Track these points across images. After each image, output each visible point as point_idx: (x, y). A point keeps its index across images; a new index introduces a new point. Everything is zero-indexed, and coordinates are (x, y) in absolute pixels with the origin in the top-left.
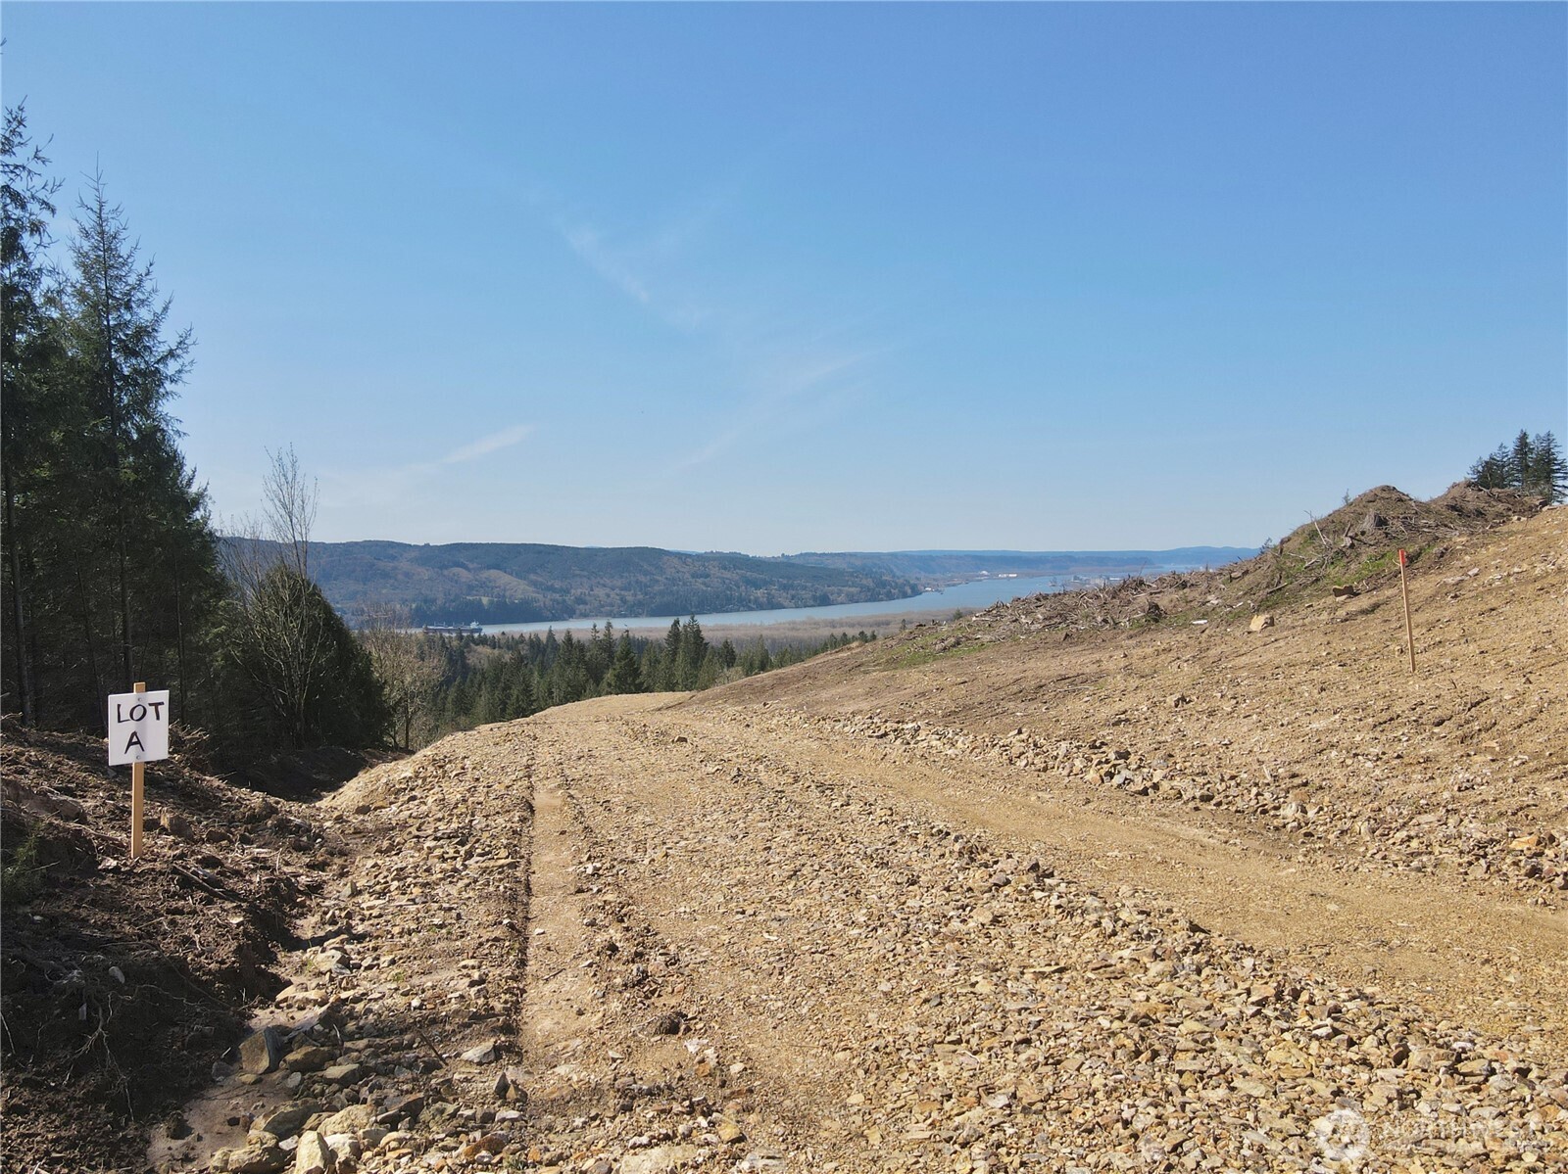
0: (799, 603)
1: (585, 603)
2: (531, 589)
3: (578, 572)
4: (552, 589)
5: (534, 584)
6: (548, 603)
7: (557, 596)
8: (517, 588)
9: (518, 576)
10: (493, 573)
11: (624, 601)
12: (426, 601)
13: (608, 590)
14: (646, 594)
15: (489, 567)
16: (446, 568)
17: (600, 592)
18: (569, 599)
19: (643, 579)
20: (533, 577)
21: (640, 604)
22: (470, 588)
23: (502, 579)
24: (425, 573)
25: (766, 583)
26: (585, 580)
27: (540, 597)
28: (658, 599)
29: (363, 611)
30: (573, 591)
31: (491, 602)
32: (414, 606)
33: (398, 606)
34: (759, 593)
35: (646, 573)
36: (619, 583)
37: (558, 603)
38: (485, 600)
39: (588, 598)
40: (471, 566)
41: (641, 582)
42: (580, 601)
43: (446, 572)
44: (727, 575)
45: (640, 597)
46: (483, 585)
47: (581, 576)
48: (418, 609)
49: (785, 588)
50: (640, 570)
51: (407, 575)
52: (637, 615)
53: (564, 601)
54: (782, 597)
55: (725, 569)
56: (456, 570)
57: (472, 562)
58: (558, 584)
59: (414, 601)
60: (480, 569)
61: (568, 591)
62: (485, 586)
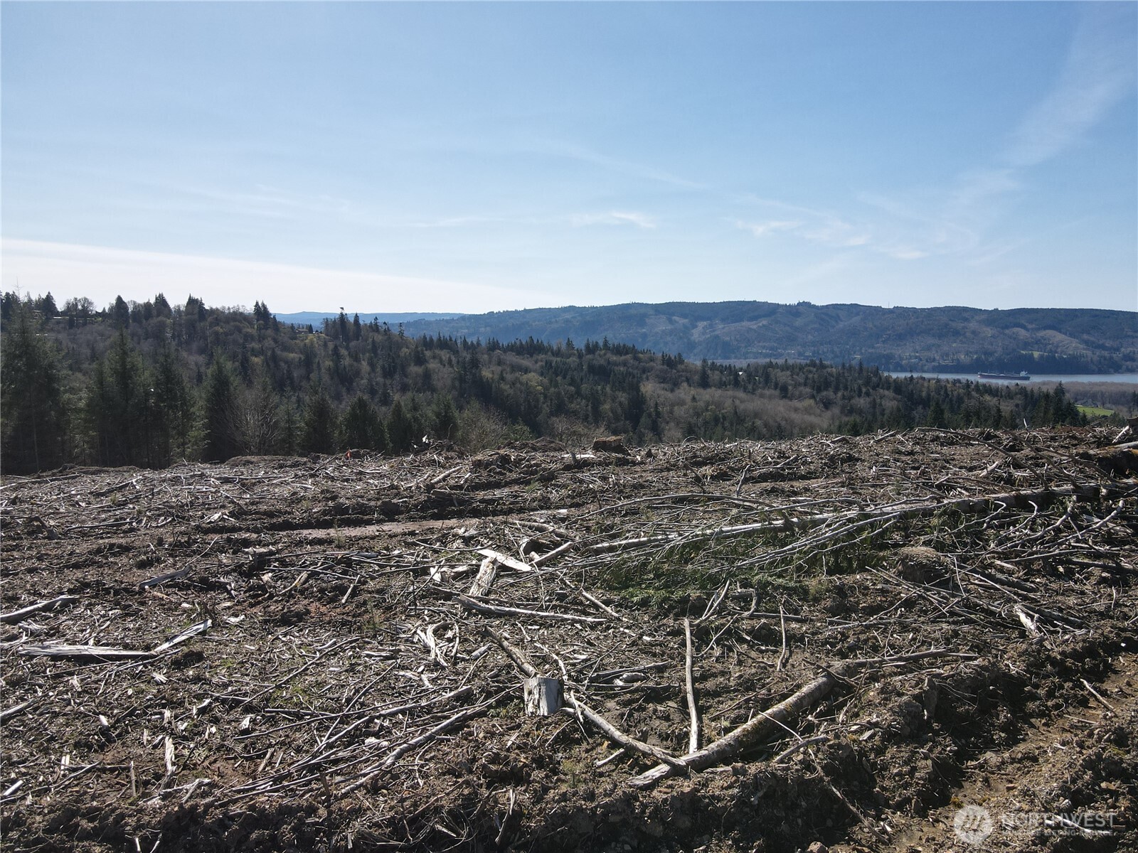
1: (1133, 360)
2: (1081, 346)
3: (1130, 333)
4: (1103, 347)
5: (1086, 342)
6: (1096, 359)
7: (1106, 354)
8: (1069, 345)
9: (1072, 335)
10: (1050, 333)
12: (985, 354)
15: (1046, 328)
16: (1007, 327)
18: (1117, 356)
20: (1085, 337)
22: (1026, 345)
23: (1057, 337)
24: (989, 332)
27: (1089, 353)
29: (934, 360)
30: (1123, 350)
31: (1041, 357)
32: (975, 356)
33: (963, 357)
37: (1105, 359)
38: (1036, 354)
40: (1030, 326)
42: (1128, 358)
43: (1007, 331)
46: (1038, 342)
47: (1133, 337)
48: (977, 359)
51: (974, 332)
53: (1111, 358)
56: (1016, 330)
57: (1031, 322)
58: (1108, 343)
59: (976, 353)
60: (1038, 329)
61: (1118, 349)
62: (1039, 343)
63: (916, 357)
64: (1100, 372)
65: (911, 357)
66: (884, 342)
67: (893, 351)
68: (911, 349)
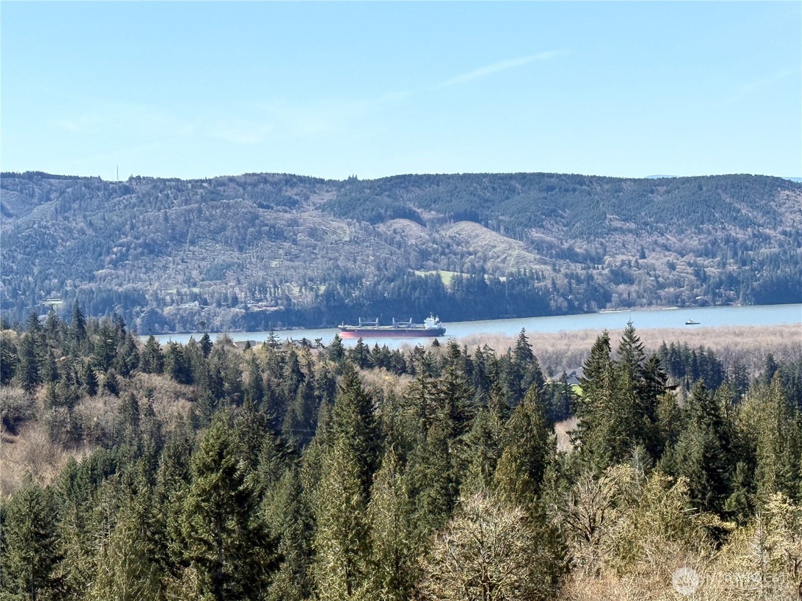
1: (629, 280)
2: (531, 256)
3: (617, 224)
4: (570, 255)
5: (538, 246)
6: (562, 281)
7: (578, 269)
9: (510, 232)
10: (466, 227)
11: (701, 277)
12: (343, 281)
13: (671, 257)
14: (744, 264)
15: (459, 217)
16: (380, 219)
17: (657, 260)
18: (600, 274)
19: (739, 234)
20: (535, 234)
22: (424, 255)
23: (481, 237)
26: (630, 237)
27: (547, 269)
29: (235, 301)
30: (607, 259)
31: (457, 281)
32: (323, 288)
33: (296, 290)
37: (579, 281)
38: (447, 278)
39: (635, 272)
40: (426, 216)
41: (735, 241)
42: (620, 276)
43: (381, 228)
45: (732, 267)
46: (446, 249)
47: (623, 231)
48: (329, 295)
50: (735, 219)
51: (313, 233)
53: (590, 277)
56: (399, 224)
57: (427, 207)
58: (580, 247)
59: (324, 280)
60: (442, 221)
61: (598, 260)
63: (194, 297)
64: (572, 310)
65: (181, 298)
66: (115, 264)
67: (139, 285)
68: (180, 278)
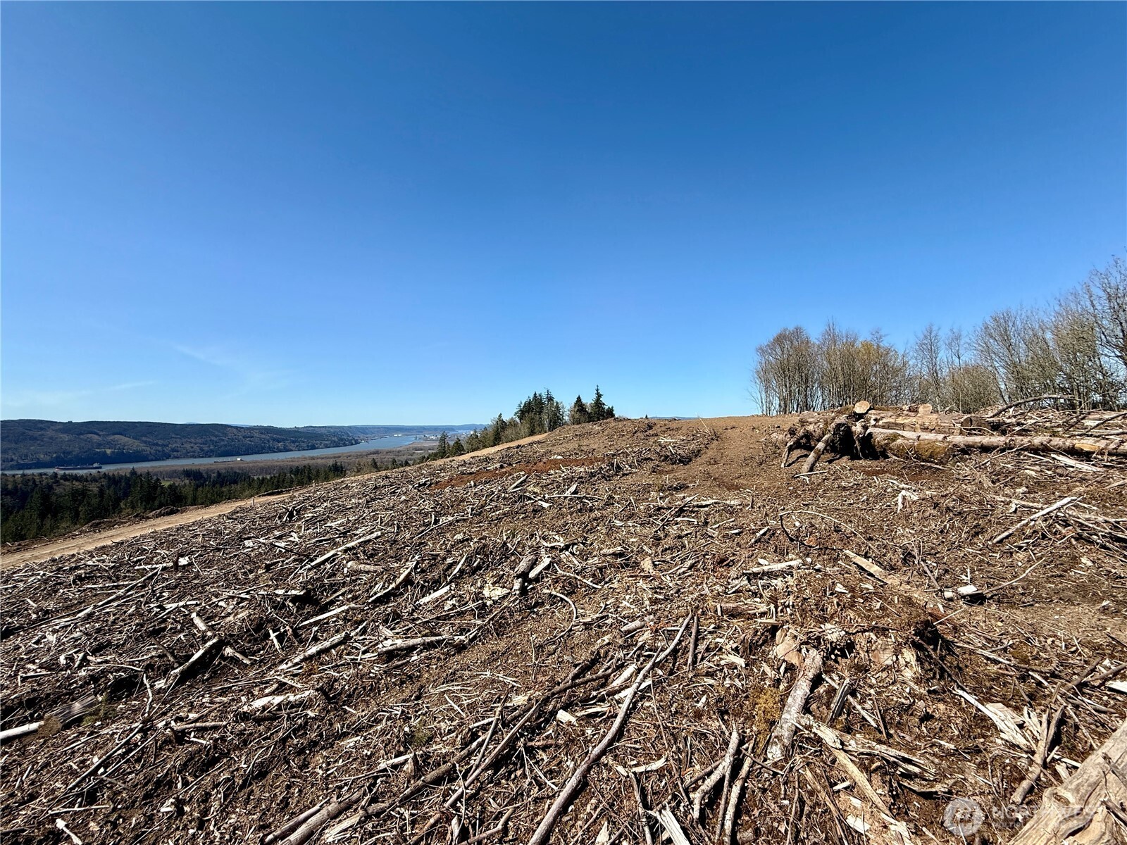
0: (300, 449)
1: (177, 451)
2: (142, 445)
3: (174, 436)
4: (157, 445)
5: (145, 442)
6: (153, 451)
7: (160, 448)
8: (133, 445)
9: (134, 438)
10: (117, 437)
11: (202, 450)
12: (64, 453)
13: (192, 445)
15: (114, 434)
16: (82, 434)
17: (188, 446)
18: (167, 450)
19: (214, 439)
20: (144, 439)
21: (212, 451)
22: (99, 445)
23: (123, 439)
24: (66, 437)
25: (283, 440)
26: (178, 440)
27: (148, 449)
28: (223, 449)
29: (12, 460)
30: (170, 445)
31: (113, 452)
32: (55, 455)
33: (42, 456)
34: (280, 444)
35: (216, 436)
36: (200, 441)
37: (159, 452)
38: (108, 451)
39: (179, 449)
40: (101, 433)
41: (213, 441)
42: (173, 450)
43: (82, 437)
44: (263, 436)
45: (212, 447)
47: (176, 438)
48: (57, 457)
49: (294, 442)
50: (213, 435)
51: (51, 438)
52: (210, 456)
53: (164, 451)
54: (292, 446)
55: (262, 433)
56: (90, 435)
57: (101, 430)
58: (160, 442)
59: (55, 453)
60: (108, 435)
61: (167, 446)
62: (110, 444)
64: (157, 460)
